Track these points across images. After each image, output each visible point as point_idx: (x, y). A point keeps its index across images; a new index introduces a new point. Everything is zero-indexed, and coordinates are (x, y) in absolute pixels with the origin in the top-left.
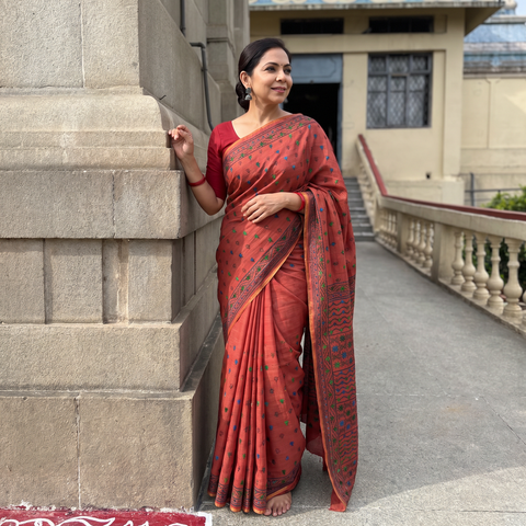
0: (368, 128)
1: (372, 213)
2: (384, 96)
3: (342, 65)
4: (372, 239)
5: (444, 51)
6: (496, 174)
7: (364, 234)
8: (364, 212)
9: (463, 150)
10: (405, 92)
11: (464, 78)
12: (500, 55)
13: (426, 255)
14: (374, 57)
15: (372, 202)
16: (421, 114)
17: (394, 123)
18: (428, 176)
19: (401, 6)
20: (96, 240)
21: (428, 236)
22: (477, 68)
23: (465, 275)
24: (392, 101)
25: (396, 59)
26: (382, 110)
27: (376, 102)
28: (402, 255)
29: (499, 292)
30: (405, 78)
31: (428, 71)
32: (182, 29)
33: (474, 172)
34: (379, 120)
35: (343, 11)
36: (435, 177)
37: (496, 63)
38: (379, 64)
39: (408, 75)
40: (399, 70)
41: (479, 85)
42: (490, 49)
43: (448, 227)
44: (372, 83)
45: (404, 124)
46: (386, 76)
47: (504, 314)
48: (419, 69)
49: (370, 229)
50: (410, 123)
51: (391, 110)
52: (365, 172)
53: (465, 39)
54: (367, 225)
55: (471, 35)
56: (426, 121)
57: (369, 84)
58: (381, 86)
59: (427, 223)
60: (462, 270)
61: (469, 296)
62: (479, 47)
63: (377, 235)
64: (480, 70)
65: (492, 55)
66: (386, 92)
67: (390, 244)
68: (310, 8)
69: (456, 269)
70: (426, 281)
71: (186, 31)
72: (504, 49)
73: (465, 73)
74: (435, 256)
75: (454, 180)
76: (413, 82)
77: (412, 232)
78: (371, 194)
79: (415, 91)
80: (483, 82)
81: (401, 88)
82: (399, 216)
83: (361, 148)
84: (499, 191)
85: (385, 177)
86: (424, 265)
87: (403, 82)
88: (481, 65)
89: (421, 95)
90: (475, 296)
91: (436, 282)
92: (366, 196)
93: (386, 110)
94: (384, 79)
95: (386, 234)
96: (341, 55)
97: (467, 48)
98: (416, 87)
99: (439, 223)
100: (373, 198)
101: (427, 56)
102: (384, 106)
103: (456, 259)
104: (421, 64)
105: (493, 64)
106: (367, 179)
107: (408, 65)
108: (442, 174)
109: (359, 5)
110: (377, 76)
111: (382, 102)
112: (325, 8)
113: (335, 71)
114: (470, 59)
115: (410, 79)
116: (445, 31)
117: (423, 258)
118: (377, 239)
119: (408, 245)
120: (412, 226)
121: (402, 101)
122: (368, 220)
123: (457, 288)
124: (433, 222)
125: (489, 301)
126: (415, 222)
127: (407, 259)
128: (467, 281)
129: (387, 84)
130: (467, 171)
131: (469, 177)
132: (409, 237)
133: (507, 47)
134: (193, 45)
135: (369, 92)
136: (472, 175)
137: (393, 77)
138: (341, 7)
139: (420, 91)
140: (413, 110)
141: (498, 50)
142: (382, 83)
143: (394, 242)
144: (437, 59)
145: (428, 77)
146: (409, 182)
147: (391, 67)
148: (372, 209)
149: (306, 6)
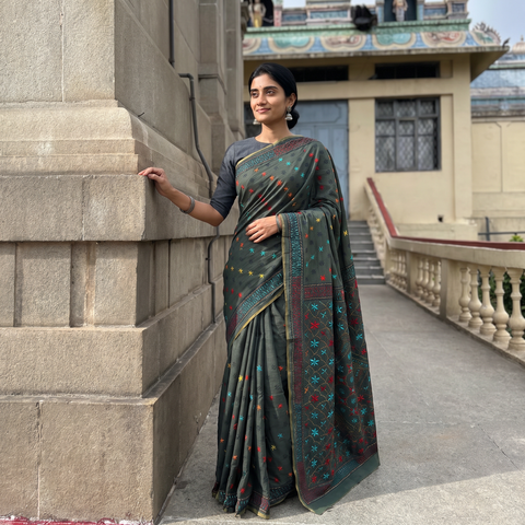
0: (377, 171)
1: (382, 256)
2: (392, 139)
3: (348, 111)
4: (383, 282)
5: (451, 95)
6: (512, 218)
7: (375, 277)
8: (374, 255)
9: (475, 194)
10: (413, 135)
11: (473, 123)
12: (509, 99)
13: (435, 294)
14: (380, 101)
15: (382, 244)
16: (431, 158)
17: (403, 166)
18: (441, 219)
19: (405, 53)
20: (65, 242)
21: (435, 275)
22: (486, 112)
23: (472, 311)
24: (400, 145)
25: (403, 104)
26: (391, 153)
27: (385, 146)
28: (411, 296)
29: (505, 326)
30: (412, 122)
31: (436, 115)
32: (171, 62)
33: (489, 216)
34: (388, 163)
35: (348, 58)
36: (447, 220)
37: (505, 107)
38: (387, 110)
39: (416, 119)
40: (406, 114)
41: (489, 129)
42: (499, 94)
43: (454, 263)
44: (380, 128)
45: (414, 167)
46: (394, 120)
47: (510, 347)
48: (427, 113)
49: (381, 272)
50: (420, 166)
51: (401, 154)
52: (374, 215)
53: (473, 84)
54: (377, 268)
55: (478, 80)
56: (436, 165)
57: (376, 128)
58: (390, 130)
59: (434, 260)
60: (469, 306)
61: (475, 332)
62: (488, 92)
63: (388, 277)
64: (490, 114)
65: (500, 100)
66: (395, 136)
67: (400, 286)
68: (312, 56)
69: (462, 305)
70: (435, 319)
71: (175, 64)
72: (513, 94)
73: (473, 117)
74: (443, 295)
75: (467, 222)
76: (422, 126)
77: (422, 272)
78: (381, 236)
79: (424, 135)
80: (493, 125)
81: (409, 132)
82: (408, 255)
83: (369, 190)
84: (516, 234)
85: (395, 220)
86: (434, 305)
87: (411, 127)
88: (491, 109)
89: (431, 138)
90: (482, 332)
91: (445, 320)
92: (376, 239)
93: (395, 154)
94: (392, 123)
95: (397, 276)
96: (345, 101)
97: (475, 93)
98: (425, 130)
99: (446, 259)
100: (383, 240)
101: (434, 101)
102: (393, 150)
103: (462, 295)
104: (429, 108)
105: (502, 108)
106: (376, 221)
107: (416, 109)
108: (455, 217)
109: (363, 53)
110: (384, 121)
111: (390, 146)
112: (328, 56)
113: (340, 117)
114: (478, 104)
115: (419, 123)
116: (451, 76)
117: (433, 297)
118: (388, 282)
119: (418, 285)
120: (421, 266)
121: (411, 145)
122: (378, 263)
123: (464, 325)
124: (440, 259)
125: (495, 335)
126: (424, 261)
127: (417, 299)
128: (474, 317)
129: (395, 128)
130: (481, 215)
131: (484, 221)
132: (418, 277)
133: (517, 91)
134: (182, 76)
135: (377, 137)
136: (487, 219)
137: (401, 122)
138: (345, 55)
139: (429, 135)
140: (422, 153)
141: (507, 94)
142: (390, 127)
143: (404, 283)
144: (444, 102)
145: (436, 121)
146: (421, 225)
147: (398, 112)
148: (382, 251)
149: (308, 55)
